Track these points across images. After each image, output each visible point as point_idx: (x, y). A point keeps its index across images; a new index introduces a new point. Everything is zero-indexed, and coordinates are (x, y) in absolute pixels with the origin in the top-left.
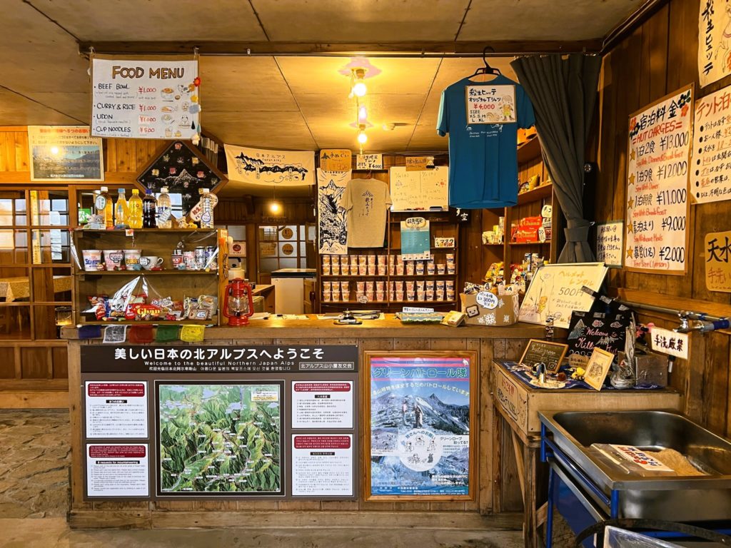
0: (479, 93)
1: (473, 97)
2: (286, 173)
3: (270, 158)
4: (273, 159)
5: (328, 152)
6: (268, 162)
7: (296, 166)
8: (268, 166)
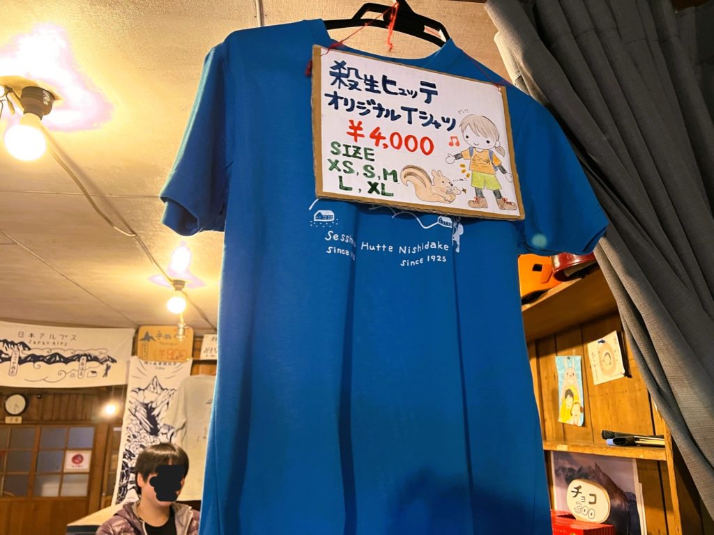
0: (371, 83)
1: (344, 92)
2: (74, 365)
3: (45, 339)
4: (52, 341)
5: (153, 331)
6: (41, 346)
7: (94, 353)
8: (38, 353)
